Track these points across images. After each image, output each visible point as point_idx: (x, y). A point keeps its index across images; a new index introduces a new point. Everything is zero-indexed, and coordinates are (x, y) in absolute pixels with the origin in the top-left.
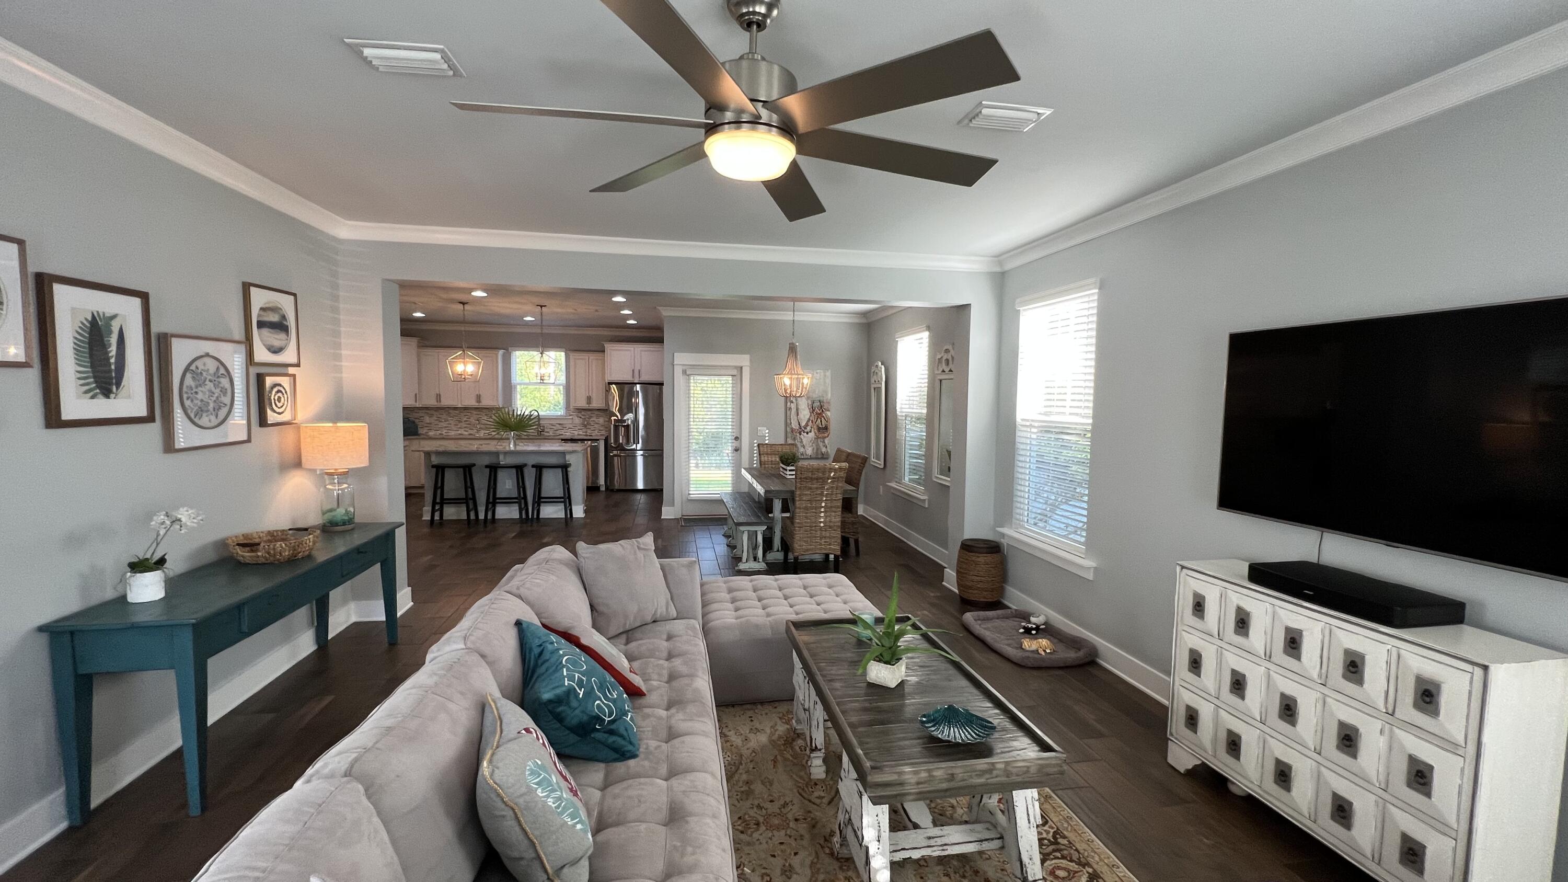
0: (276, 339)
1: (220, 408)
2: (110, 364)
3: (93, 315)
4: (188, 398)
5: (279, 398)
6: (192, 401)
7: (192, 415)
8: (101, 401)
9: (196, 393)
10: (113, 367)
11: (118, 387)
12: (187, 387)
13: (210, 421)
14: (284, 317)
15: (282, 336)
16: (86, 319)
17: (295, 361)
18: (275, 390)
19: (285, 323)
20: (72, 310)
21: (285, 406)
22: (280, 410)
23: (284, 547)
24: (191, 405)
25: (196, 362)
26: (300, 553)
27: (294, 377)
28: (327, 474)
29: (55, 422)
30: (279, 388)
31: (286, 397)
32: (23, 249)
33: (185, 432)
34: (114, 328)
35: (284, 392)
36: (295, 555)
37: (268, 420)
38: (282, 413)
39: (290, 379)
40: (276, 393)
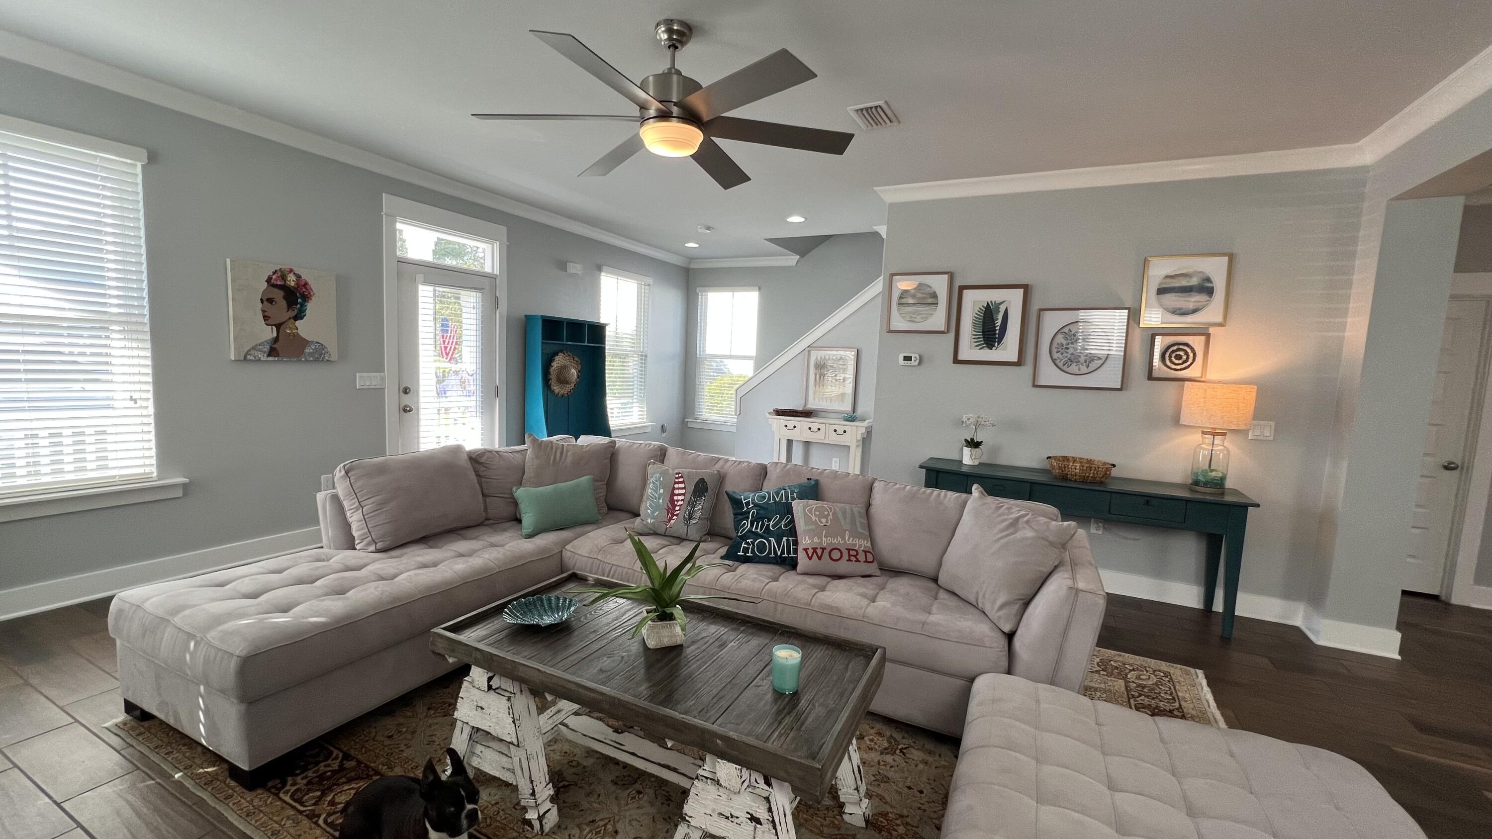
0: (1195, 299)
1: (1093, 360)
2: (996, 330)
3: (988, 304)
4: (1058, 352)
5: (1179, 357)
6: (1062, 354)
7: (1061, 365)
8: (987, 351)
9: (1067, 348)
10: (997, 332)
11: (999, 343)
12: (1058, 344)
13: (1079, 369)
14: (1208, 280)
15: (1203, 298)
16: (983, 306)
17: (1219, 319)
18: (1175, 348)
19: (1210, 285)
20: (974, 302)
21: (1189, 363)
22: (1179, 367)
23: (1078, 467)
24: (1061, 357)
25: (1070, 327)
26: (1088, 477)
27: (1208, 336)
28: (1203, 433)
29: (956, 361)
30: (1181, 347)
31: (1191, 355)
32: (952, 276)
33: (1049, 374)
34: (1002, 309)
35: (1189, 350)
36: (1084, 477)
37: (1155, 374)
38: (1181, 370)
39: (1203, 338)
40: (1173, 351)
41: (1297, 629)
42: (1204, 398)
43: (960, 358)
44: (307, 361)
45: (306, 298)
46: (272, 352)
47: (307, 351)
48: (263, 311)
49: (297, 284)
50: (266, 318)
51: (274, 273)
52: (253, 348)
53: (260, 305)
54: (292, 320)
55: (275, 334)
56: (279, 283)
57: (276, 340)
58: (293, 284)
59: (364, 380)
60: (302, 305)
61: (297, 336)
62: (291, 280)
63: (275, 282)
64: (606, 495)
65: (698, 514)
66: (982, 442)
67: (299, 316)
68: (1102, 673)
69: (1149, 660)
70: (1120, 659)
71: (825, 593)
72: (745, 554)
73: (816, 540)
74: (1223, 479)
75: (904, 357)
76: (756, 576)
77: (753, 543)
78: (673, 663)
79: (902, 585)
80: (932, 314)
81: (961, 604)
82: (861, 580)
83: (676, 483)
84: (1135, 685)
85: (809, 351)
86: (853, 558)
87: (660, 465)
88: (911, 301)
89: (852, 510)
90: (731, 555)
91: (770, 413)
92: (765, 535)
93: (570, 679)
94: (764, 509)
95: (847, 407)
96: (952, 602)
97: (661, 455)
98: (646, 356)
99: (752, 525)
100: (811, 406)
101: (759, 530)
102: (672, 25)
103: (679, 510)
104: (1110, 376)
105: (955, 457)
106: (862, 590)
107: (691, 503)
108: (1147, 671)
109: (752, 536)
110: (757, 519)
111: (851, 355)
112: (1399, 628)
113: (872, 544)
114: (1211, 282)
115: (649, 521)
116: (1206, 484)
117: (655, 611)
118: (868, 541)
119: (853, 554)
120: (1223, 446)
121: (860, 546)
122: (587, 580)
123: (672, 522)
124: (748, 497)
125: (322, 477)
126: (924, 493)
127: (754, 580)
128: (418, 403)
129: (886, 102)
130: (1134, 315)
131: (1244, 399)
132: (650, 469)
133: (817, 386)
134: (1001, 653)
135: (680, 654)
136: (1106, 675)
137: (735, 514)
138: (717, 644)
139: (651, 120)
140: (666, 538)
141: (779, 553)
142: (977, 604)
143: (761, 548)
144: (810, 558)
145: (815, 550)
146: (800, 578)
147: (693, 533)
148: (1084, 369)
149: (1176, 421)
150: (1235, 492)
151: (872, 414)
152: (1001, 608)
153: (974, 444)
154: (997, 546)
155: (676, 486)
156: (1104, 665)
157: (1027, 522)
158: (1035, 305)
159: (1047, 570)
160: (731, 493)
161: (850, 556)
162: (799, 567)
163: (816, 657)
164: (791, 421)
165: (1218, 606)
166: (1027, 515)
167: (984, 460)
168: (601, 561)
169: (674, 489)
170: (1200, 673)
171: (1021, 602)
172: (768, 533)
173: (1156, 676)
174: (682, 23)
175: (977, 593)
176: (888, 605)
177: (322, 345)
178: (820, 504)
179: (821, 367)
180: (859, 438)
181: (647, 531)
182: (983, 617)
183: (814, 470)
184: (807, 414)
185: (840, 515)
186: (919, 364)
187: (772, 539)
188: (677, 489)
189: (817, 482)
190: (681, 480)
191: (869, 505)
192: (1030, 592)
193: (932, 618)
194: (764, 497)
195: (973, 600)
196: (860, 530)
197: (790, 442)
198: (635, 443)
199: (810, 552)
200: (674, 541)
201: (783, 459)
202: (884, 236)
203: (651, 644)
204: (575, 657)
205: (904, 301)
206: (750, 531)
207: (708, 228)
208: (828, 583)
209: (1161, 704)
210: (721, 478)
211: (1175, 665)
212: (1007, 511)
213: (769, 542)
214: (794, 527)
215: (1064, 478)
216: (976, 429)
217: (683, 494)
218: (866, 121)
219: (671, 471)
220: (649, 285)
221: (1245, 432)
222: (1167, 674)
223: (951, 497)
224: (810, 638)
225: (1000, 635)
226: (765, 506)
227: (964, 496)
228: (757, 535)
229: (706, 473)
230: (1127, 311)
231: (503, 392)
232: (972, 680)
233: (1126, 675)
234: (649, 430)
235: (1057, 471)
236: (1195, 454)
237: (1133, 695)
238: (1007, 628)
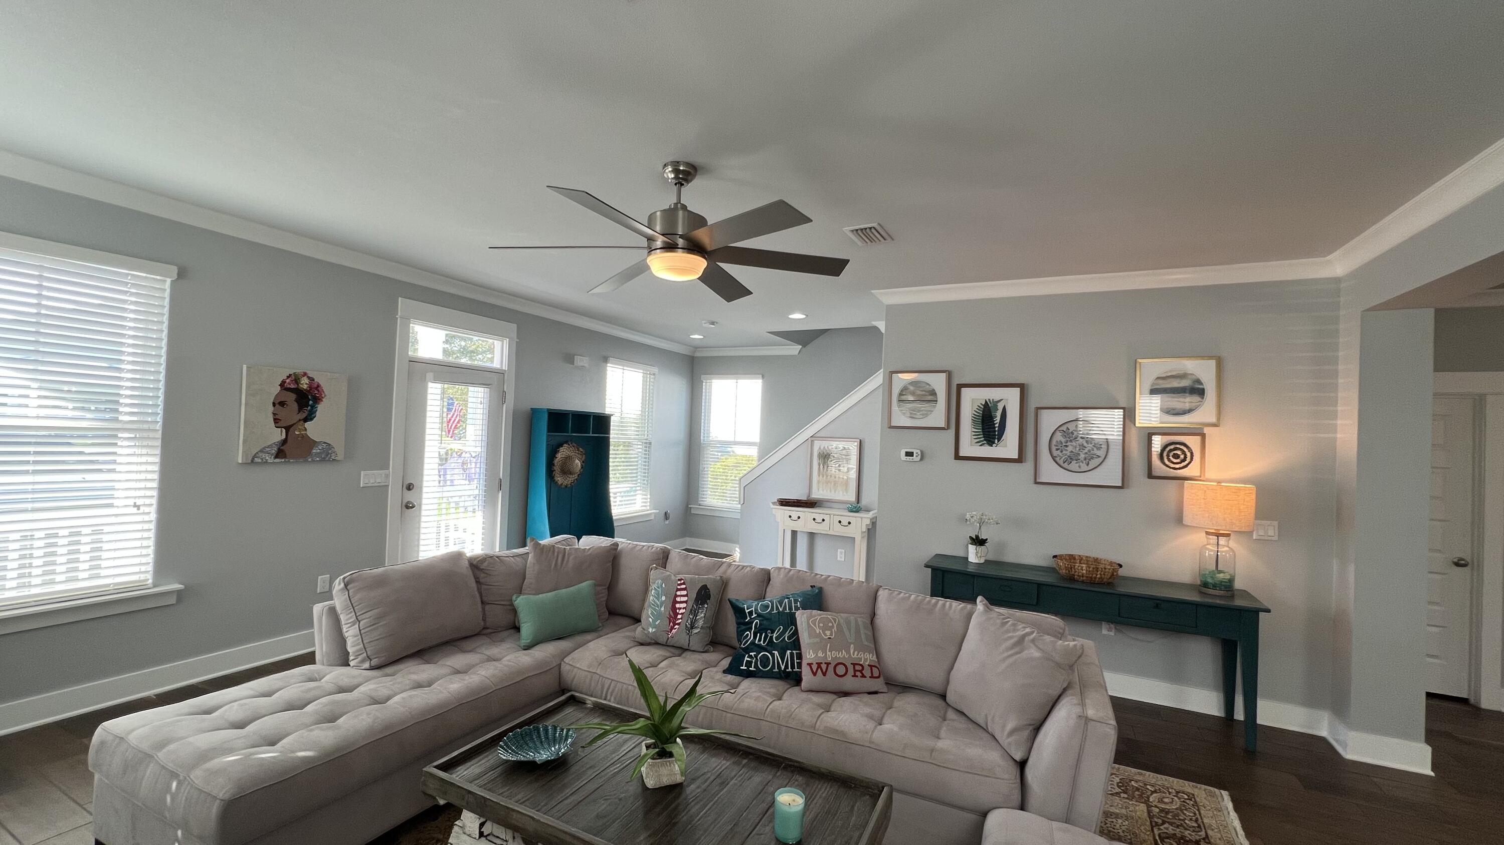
0: (1187, 401)
1: (1092, 458)
2: (995, 428)
3: (986, 402)
4: (1057, 450)
5: (1176, 456)
6: (1062, 452)
7: (1061, 462)
8: (987, 448)
9: (1067, 446)
11: (999, 440)
12: (1057, 441)
13: (1080, 467)
14: (1199, 381)
15: (1196, 398)
16: (981, 404)
17: (1213, 420)
18: (1172, 447)
19: (1201, 387)
20: (972, 400)
21: (1186, 462)
22: (1177, 466)
23: (1084, 568)
24: (1060, 454)
25: (1067, 425)
26: (1095, 578)
27: (1203, 436)
28: (1207, 533)
29: (957, 457)
30: (1178, 446)
31: (1188, 454)
32: (950, 375)
33: (1050, 471)
34: (1000, 407)
35: (1185, 449)
36: (1091, 578)
37: (1154, 473)
38: (1180, 469)
39: (1198, 438)
40: (1171, 450)
41: (1323, 740)
42: (1204, 499)
43: (961, 454)
44: (313, 461)
45: (317, 400)
46: (280, 453)
47: (314, 451)
48: (274, 414)
49: (310, 387)
50: (276, 421)
51: (288, 377)
52: (261, 451)
53: (271, 408)
54: (302, 422)
55: (284, 436)
56: (292, 386)
57: (284, 442)
58: (305, 387)
59: (368, 478)
60: (313, 407)
61: (305, 438)
62: (304, 383)
63: (289, 386)
64: (607, 601)
65: (700, 623)
66: (987, 539)
67: (309, 418)
68: (1123, 795)
69: (1171, 779)
70: (1141, 778)
71: (832, 714)
72: (748, 668)
73: (820, 654)
74: (1231, 581)
75: (906, 452)
76: (759, 694)
77: (756, 656)
78: (673, 805)
79: (908, 703)
80: (932, 411)
81: (971, 726)
82: (866, 698)
83: (678, 590)
84: (1157, 810)
85: (812, 441)
86: (858, 674)
87: (661, 570)
88: (911, 398)
89: (856, 621)
90: (733, 669)
91: (774, 503)
92: (769, 648)
93: (566, 830)
94: (767, 619)
95: (852, 498)
96: (960, 723)
97: (663, 558)
98: (650, 443)
99: (755, 637)
100: (816, 495)
101: (762, 642)
102: (679, 166)
103: (681, 619)
104: (1110, 473)
105: (961, 553)
106: (868, 710)
107: (694, 612)
108: (1170, 793)
109: (756, 648)
110: (759, 630)
111: (853, 447)
112: (1428, 741)
113: (878, 657)
114: (1202, 384)
115: (650, 630)
116: (1215, 586)
117: (655, 746)
118: (873, 655)
119: (858, 670)
120: (1228, 547)
121: (866, 660)
122: (585, 703)
123: (674, 631)
124: (752, 606)
125: (319, 577)
126: (929, 602)
127: (757, 699)
128: (420, 498)
129: (879, 224)
130: (1129, 415)
131: (1244, 501)
132: (653, 574)
133: (821, 476)
134: (1014, 785)
135: (680, 794)
136: (1127, 798)
137: (738, 624)
138: (719, 781)
139: (658, 251)
140: (669, 649)
141: (783, 668)
142: (987, 726)
143: (765, 661)
144: (815, 674)
145: (819, 665)
146: (804, 695)
147: (695, 643)
148: (1084, 467)
149: (1179, 520)
150: (1245, 594)
151: (876, 505)
152: (1012, 733)
153: (979, 542)
154: (1004, 666)
155: (679, 593)
156: (1124, 786)
157: (1033, 641)
158: (1033, 404)
159: (1055, 693)
160: (734, 601)
161: (855, 671)
162: (803, 684)
163: (820, 797)
164: (795, 511)
165: (1239, 715)
166: (1033, 632)
167: (991, 557)
168: (600, 676)
169: (676, 596)
170: (1225, 794)
171: (1031, 728)
172: (771, 646)
173: (1179, 798)
174: (688, 164)
175: (986, 716)
176: (896, 729)
177: (330, 445)
178: (823, 614)
179: (825, 457)
180: (864, 529)
181: (649, 640)
182: (994, 743)
183: (819, 576)
184: (810, 504)
185: (845, 630)
186: (922, 459)
187: (776, 653)
188: (679, 596)
189: (821, 589)
190: (683, 586)
191: (873, 615)
192: (1039, 716)
193: (940, 744)
194: (767, 607)
195: (981, 722)
196: (866, 643)
197: (794, 533)
198: (637, 545)
199: (815, 667)
200: (677, 652)
201: (787, 565)
202: (883, 330)
203: (650, 783)
204: (572, 798)
205: (903, 398)
206: (753, 643)
207: (713, 323)
208: (834, 701)
209: (1187, 833)
210: (724, 584)
211: (1199, 785)
212: (1012, 628)
213: (773, 655)
214: (798, 639)
215: (1071, 579)
216: (980, 526)
217: (685, 602)
218: (861, 239)
219: (673, 577)
220: (654, 374)
221: (1250, 533)
222: (1191, 797)
223: (955, 607)
224: (814, 773)
225: (1011, 763)
226: (769, 616)
227: (969, 606)
228: (760, 648)
229: (710, 578)
230: (1122, 410)
231: (506, 485)
232: (985, 815)
233: (1148, 798)
234: (652, 517)
235: (1064, 571)
236: (1201, 554)
237: (1156, 823)
238: (1018, 757)
